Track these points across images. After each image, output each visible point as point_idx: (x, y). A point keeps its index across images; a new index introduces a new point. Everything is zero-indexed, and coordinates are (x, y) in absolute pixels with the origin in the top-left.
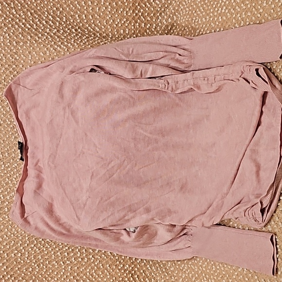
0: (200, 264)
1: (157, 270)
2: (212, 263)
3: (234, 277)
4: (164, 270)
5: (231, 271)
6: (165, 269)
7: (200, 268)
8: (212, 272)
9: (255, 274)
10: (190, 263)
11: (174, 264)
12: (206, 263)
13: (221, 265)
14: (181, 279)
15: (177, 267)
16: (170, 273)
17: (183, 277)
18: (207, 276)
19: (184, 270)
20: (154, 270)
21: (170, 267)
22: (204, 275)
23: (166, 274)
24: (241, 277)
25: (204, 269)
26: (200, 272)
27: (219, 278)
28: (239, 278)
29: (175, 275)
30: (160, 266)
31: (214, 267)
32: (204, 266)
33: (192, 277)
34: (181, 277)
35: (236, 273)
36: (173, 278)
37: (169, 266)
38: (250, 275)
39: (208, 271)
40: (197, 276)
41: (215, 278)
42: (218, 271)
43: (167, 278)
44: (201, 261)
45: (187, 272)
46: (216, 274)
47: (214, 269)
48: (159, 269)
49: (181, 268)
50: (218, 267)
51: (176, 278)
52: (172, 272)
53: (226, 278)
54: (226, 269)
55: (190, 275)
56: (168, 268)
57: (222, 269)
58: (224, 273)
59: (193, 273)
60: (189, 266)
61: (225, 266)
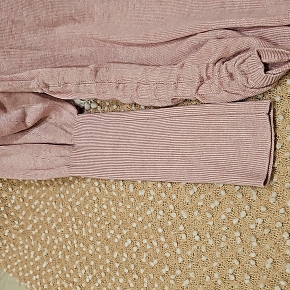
0: (70, 200)
2: (95, 198)
3: (134, 225)
5: (131, 215)
7: (69, 207)
8: (90, 215)
9: (179, 222)
10: (51, 199)
11: (21, 200)
12: (82, 199)
13: (111, 203)
14: (31, 226)
15: (27, 204)
16: (12, 214)
17: (35, 221)
18: (80, 222)
19: (38, 210)
21: (14, 204)
22: (73, 219)
23: (6, 216)
24: (150, 225)
25: (76, 210)
26: (67, 214)
27: (103, 227)
28: (145, 228)
29: (21, 218)
31: (96, 205)
32: (78, 203)
33: (52, 222)
34: (32, 221)
35: (140, 219)
36: (17, 222)
37: (13, 202)
38: (170, 223)
39: (83, 213)
40: (60, 220)
41: (95, 225)
42: (104, 214)
43: (6, 223)
44: (73, 196)
45: (43, 214)
46: (98, 219)
47: (96, 210)
49: (33, 207)
50: (105, 207)
51: (21, 224)
52: (18, 212)
53: (116, 227)
54: (121, 210)
55: (48, 219)
56: (9, 205)
57: (113, 209)
58: (114, 217)
59: (53, 215)
60: (48, 204)
61: (121, 204)
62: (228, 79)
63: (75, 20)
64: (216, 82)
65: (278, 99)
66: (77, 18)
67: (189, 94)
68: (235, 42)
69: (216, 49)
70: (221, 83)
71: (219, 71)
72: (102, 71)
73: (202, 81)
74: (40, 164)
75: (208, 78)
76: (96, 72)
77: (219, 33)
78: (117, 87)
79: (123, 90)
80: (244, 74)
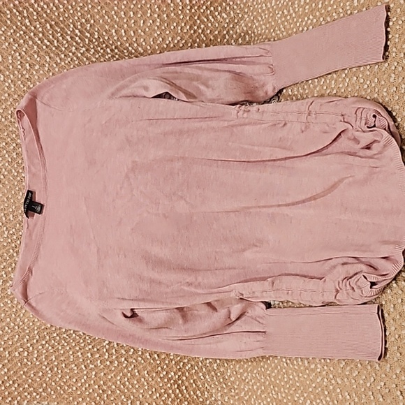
0: (268, 372)
1: (212, 380)
2: (284, 371)
3: (311, 390)
4: (221, 380)
5: (308, 383)
6: (224, 378)
7: (268, 377)
8: (283, 384)
9: (337, 387)
10: (255, 372)
11: (235, 373)
12: (276, 371)
13: (295, 374)
14: (243, 393)
15: (239, 376)
16: (229, 384)
17: (246, 389)
18: (276, 389)
19: (247, 380)
20: (209, 380)
21: (230, 376)
22: (272, 387)
23: (224, 386)
24: (320, 389)
25: (273, 379)
26: (267, 383)
27: (291, 392)
28: (317, 391)
29: (236, 387)
30: (216, 374)
31: (285, 376)
32: (273, 374)
33: (258, 389)
34: (244, 389)
35: (314, 385)
36: (233, 391)
37: (229, 374)
38: (331, 387)
39: (278, 382)
40: (263, 388)
41: (286, 391)
42: (291, 382)
43: (225, 391)
44: (270, 369)
45: (251, 383)
46: (288, 386)
47: (286, 380)
48: (215, 378)
49: (244, 378)
50: (291, 377)
51: (236, 391)
52: (233, 383)
53: (300, 392)
54: (301, 379)
55: (255, 387)
56: (227, 377)
57: (296, 379)
58: (298, 384)
59: (258, 384)
60: (254, 375)
61: (301, 375)
62: (351, 291)
63: (256, 246)
64: (345, 292)
65: (384, 303)
66: (258, 244)
67: (332, 299)
68: (352, 269)
69: (342, 272)
70: (348, 294)
71: (346, 285)
72: (277, 282)
73: (337, 291)
74: (243, 347)
75: (341, 289)
76: (273, 283)
77: (345, 260)
78: (288, 293)
79: (292, 295)
80: (360, 288)
